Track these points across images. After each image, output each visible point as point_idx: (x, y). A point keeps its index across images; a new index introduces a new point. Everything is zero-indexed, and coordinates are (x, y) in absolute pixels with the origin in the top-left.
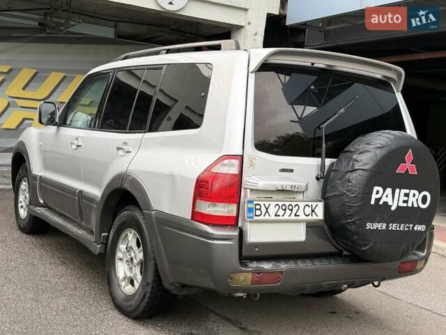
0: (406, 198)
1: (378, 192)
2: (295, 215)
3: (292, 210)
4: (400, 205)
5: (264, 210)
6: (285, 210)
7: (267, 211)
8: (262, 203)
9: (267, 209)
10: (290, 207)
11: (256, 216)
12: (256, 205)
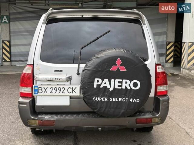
0: (120, 84)
1: (98, 81)
2: (62, 93)
3: (60, 90)
4: (116, 87)
5: (44, 90)
6: (56, 90)
7: (45, 91)
8: (43, 87)
9: (46, 90)
10: (60, 89)
11: (39, 93)
12: (39, 88)
